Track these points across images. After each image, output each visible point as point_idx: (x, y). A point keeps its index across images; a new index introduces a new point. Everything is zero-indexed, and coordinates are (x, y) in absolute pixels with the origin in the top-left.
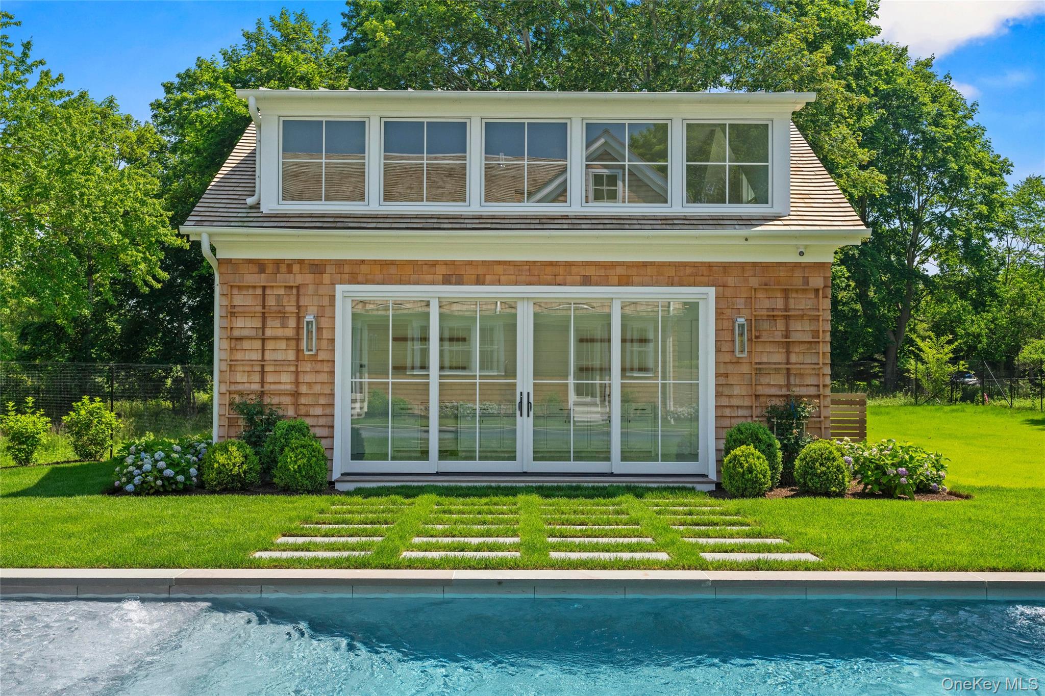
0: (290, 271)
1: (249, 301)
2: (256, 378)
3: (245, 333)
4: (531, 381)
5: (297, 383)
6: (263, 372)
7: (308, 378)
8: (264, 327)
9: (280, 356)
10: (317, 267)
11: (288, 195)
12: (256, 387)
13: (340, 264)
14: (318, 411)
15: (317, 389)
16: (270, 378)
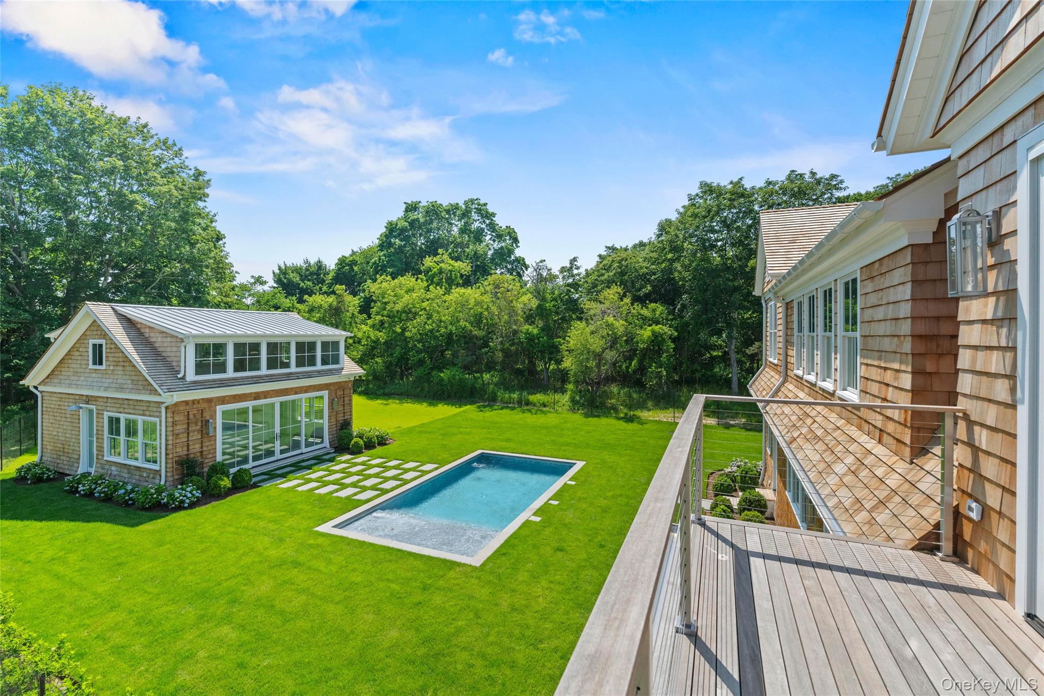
0: (199, 403)
1: (182, 418)
2: (185, 448)
3: (180, 431)
4: (279, 429)
5: (202, 447)
6: (188, 446)
7: (206, 444)
8: (188, 428)
9: (195, 438)
10: (209, 401)
11: (197, 373)
12: (185, 453)
13: (218, 398)
14: (211, 456)
15: (210, 448)
16: (191, 447)
